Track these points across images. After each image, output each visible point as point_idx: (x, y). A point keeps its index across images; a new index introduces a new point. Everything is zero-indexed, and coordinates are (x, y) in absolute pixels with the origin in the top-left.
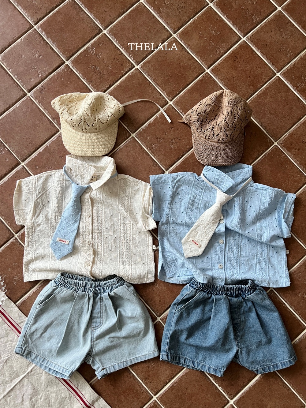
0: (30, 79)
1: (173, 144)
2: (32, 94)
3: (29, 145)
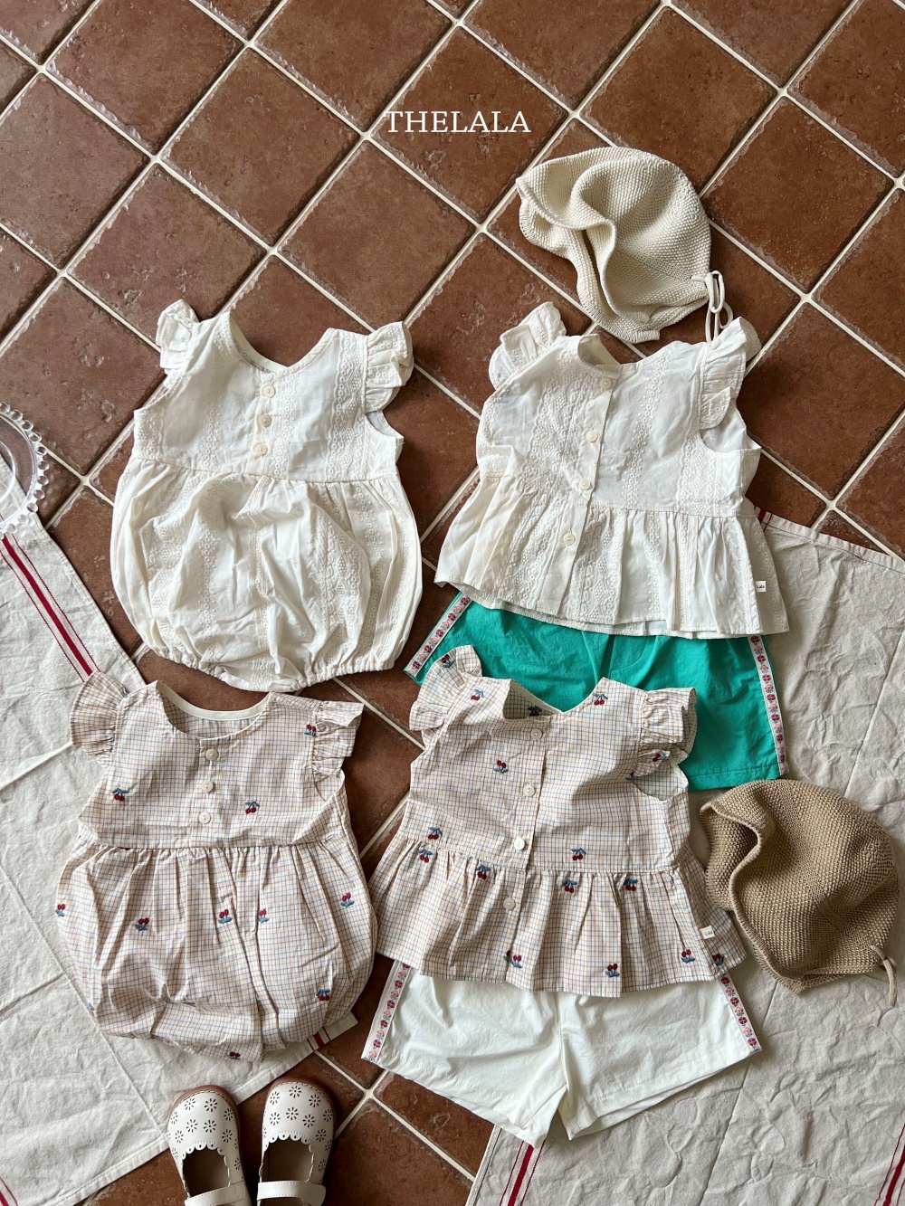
0: (39, 24)
1: (488, 142)
2: (51, 66)
3: (70, 215)
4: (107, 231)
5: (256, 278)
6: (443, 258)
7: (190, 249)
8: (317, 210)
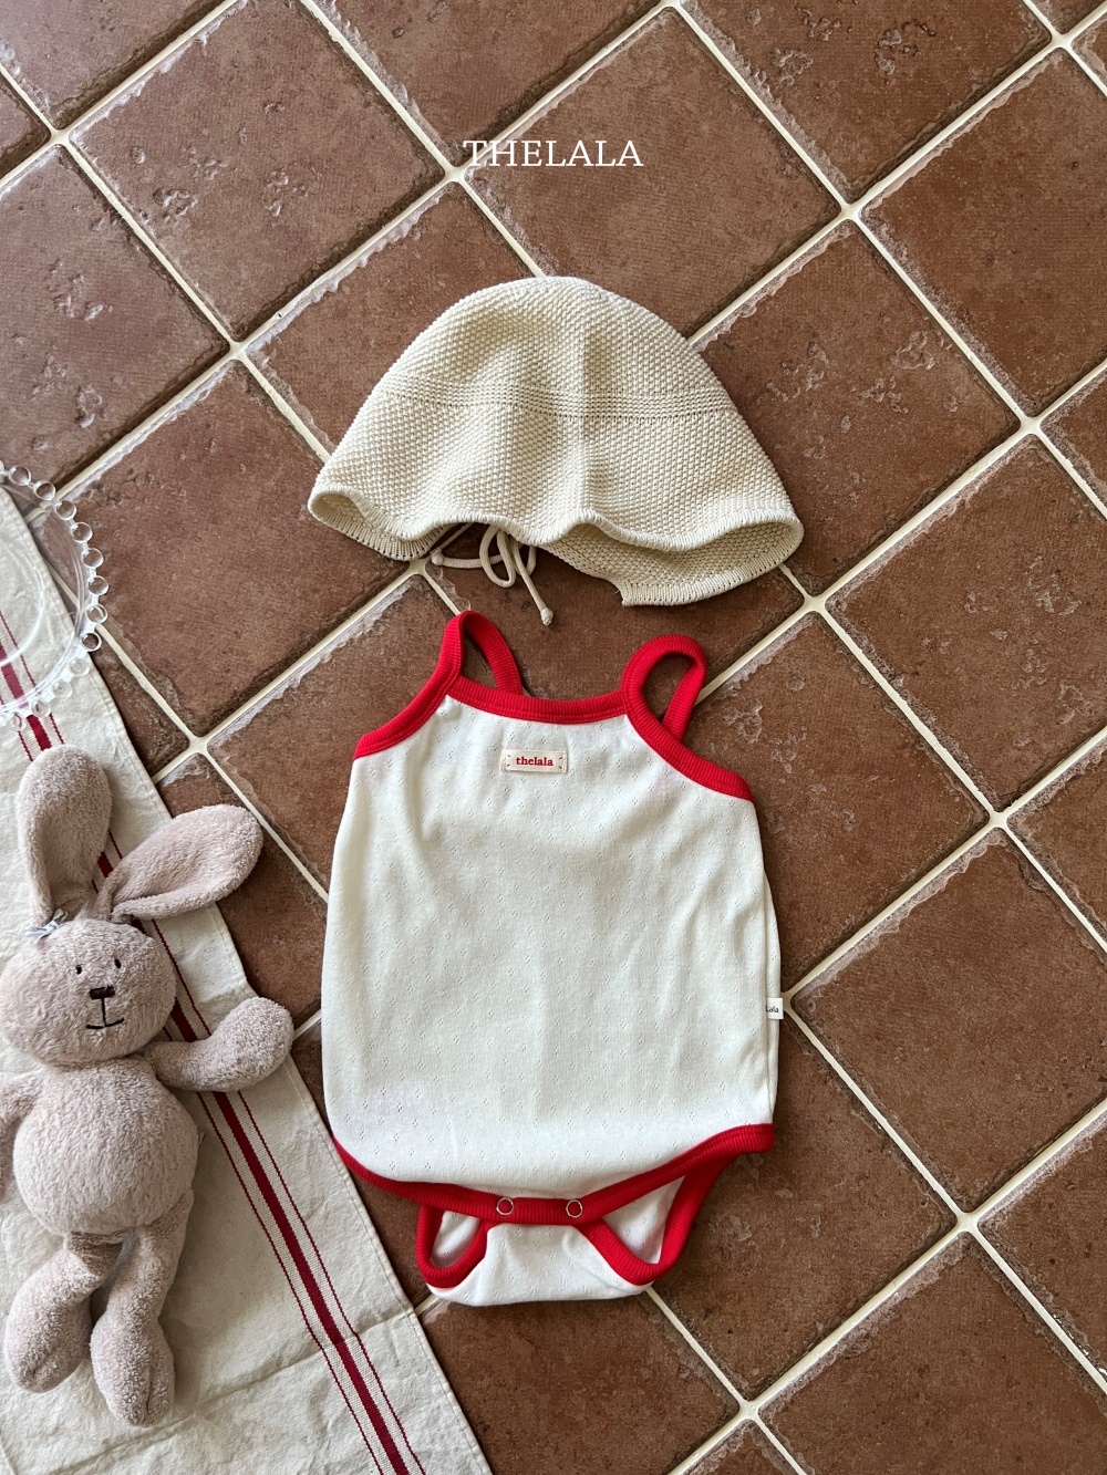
1: (896, 55)
3: (98, 35)
4: (157, 75)
5: (415, 219)
6: (769, 252)
7: (303, 139)
8: (553, 114)
